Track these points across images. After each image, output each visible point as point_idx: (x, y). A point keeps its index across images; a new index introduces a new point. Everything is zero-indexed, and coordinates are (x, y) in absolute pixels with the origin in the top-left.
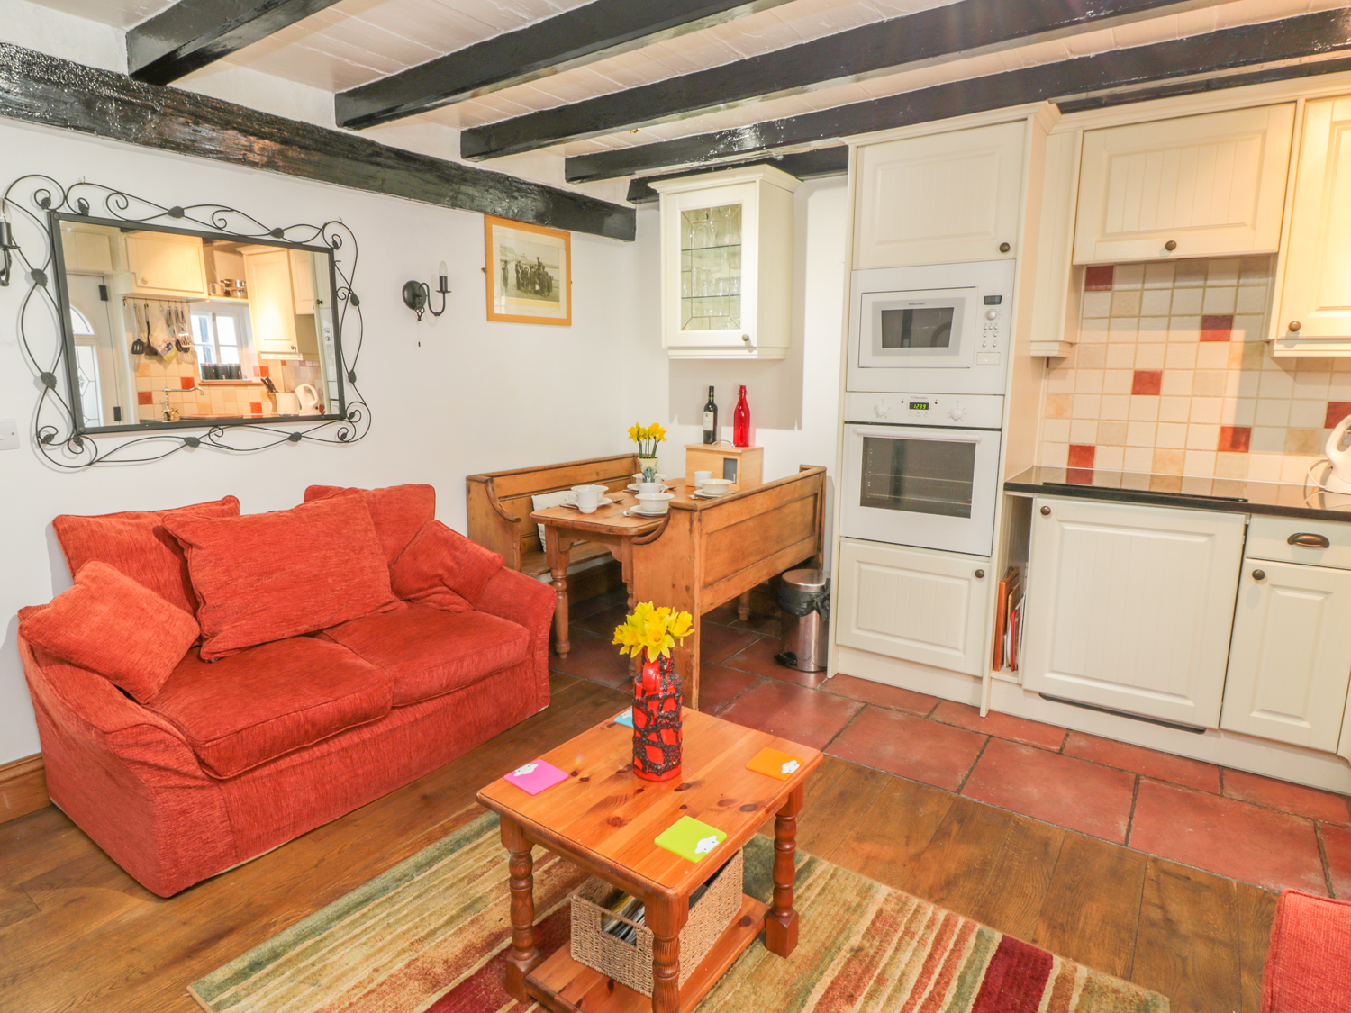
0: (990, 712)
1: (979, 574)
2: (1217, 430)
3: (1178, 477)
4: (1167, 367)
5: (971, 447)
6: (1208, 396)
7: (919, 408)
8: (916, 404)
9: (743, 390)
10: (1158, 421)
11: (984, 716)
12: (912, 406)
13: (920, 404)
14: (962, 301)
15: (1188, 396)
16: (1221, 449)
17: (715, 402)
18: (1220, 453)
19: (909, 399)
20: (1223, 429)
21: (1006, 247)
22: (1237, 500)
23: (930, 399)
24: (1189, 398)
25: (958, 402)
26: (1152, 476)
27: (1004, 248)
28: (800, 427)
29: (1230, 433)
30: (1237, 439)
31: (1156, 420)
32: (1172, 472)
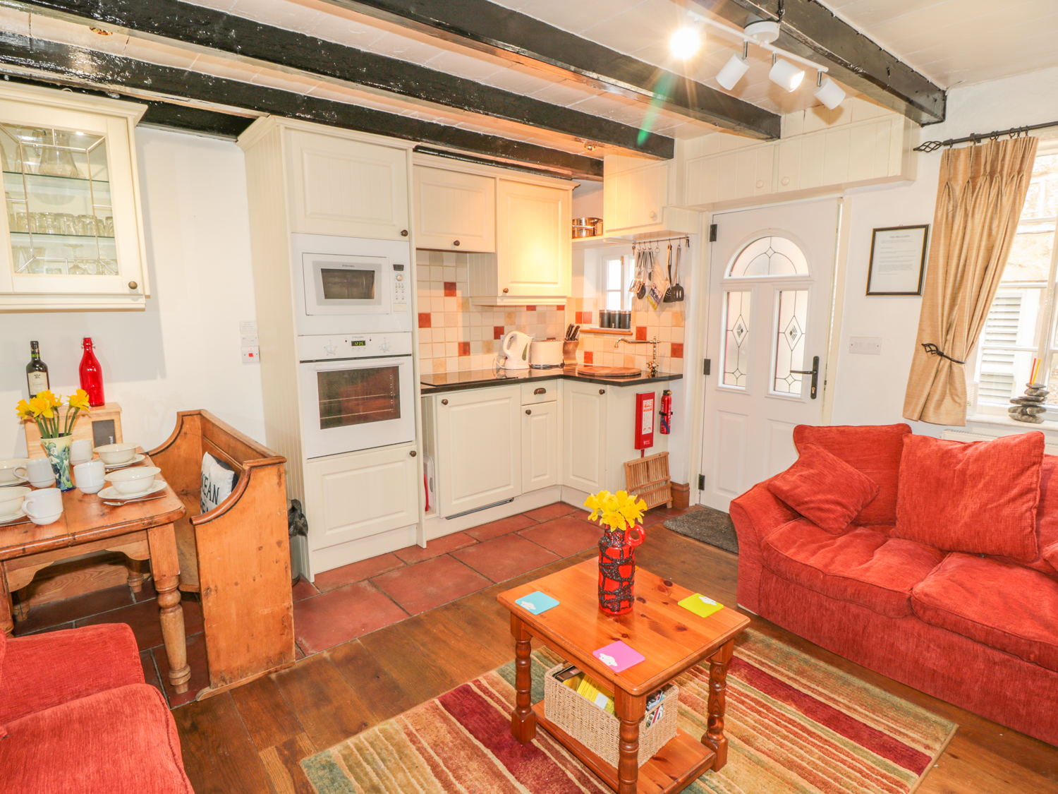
0: (428, 542)
1: (413, 454)
2: (456, 346)
4: (432, 311)
5: (395, 370)
6: (451, 327)
7: (358, 345)
8: (356, 342)
9: (87, 343)
10: (432, 343)
11: (426, 547)
12: (354, 344)
14: (379, 266)
15: (443, 327)
16: (460, 355)
17: (43, 360)
18: (460, 357)
19: (351, 339)
20: (459, 344)
23: (365, 338)
25: (385, 338)
26: (434, 375)
27: (404, 233)
28: (163, 375)
29: (462, 345)
30: (465, 349)
32: (441, 371)
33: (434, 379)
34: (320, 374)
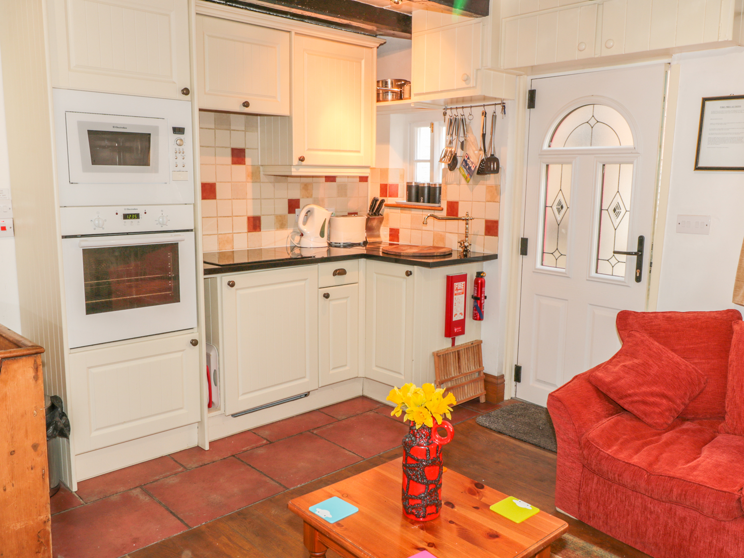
0: (211, 443)
2: (245, 220)
3: (231, 251)
4: (217, 181)
5: (174, 247)
6: (240, 199)
7: (131, 218)
8: (129, 215)
10: (217, 217)
11: (208, 449)
12: (126, 217)
13: (131, 214)
14: (156, 128)
15: (230, 199)
16: (249, 231)
18: (249, 234)
19: (123, 211)
20: (249, 218)
21: (185, 92)
22: (311, 257)
23: (140, 210)
24: (231, 201)
25: (163, 211)
26: (220, 253)
27: (186, 92)
29: (252, 219)
30: (255, 224)
31: (216, 216)
32: (227, 249)
33: (220, 258)
34: (87, 253)
